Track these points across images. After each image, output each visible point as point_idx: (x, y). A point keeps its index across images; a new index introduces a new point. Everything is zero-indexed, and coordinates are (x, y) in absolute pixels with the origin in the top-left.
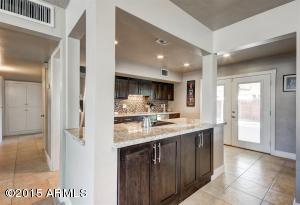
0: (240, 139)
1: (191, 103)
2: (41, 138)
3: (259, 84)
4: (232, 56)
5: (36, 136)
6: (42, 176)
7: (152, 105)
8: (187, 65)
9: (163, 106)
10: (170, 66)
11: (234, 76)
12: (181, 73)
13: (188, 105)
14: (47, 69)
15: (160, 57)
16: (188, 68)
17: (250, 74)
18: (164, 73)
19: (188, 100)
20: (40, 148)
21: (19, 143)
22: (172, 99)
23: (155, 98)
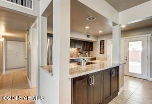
0: (130, 71)
1: (102, 52)
2: (25, 70)
3: (141, 42)
4: (127, 27)
5: (22, 69)
6: (26, 91)
7: (81, 53)
8: (100, 32)
9: (87, 54)
10: (91, 32)
11: (126, 38)
12: (97, 36)
13: (100, 53)
14: (28, 34)
15: (87, 27)
16: (101, 33)
17: (134, 37)
18: (88, 36)
19: (100, 50)
20: (24, 75)
21: (13, 73)
22: (92, 50)
23: (83, 49)
